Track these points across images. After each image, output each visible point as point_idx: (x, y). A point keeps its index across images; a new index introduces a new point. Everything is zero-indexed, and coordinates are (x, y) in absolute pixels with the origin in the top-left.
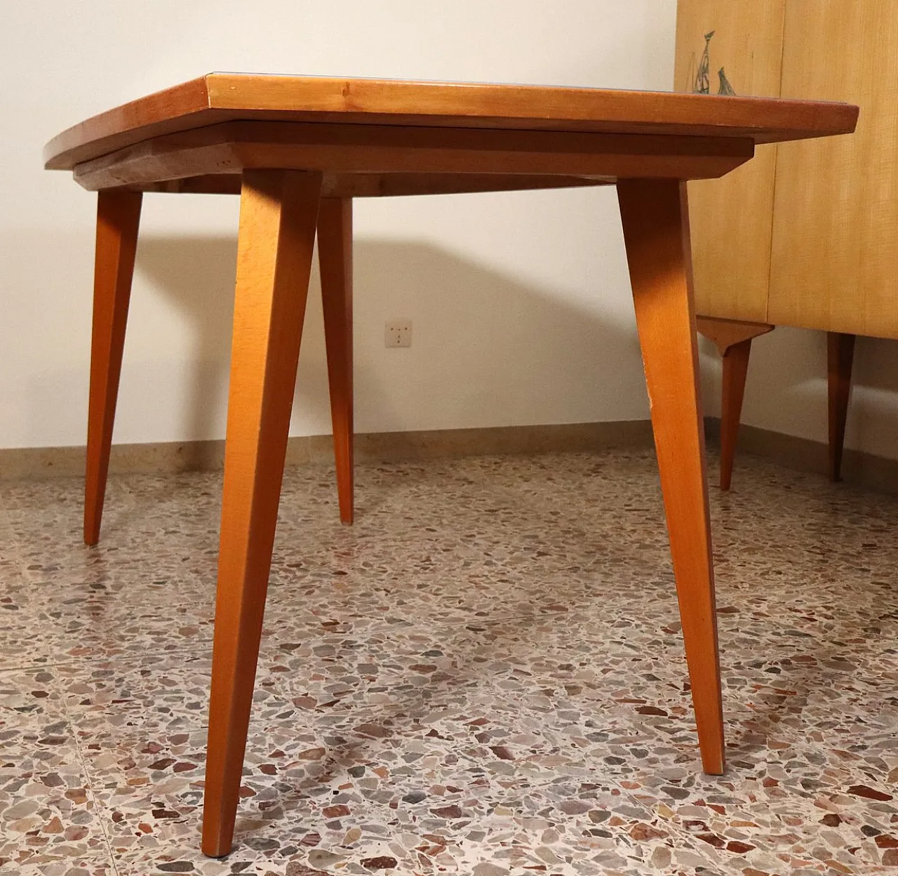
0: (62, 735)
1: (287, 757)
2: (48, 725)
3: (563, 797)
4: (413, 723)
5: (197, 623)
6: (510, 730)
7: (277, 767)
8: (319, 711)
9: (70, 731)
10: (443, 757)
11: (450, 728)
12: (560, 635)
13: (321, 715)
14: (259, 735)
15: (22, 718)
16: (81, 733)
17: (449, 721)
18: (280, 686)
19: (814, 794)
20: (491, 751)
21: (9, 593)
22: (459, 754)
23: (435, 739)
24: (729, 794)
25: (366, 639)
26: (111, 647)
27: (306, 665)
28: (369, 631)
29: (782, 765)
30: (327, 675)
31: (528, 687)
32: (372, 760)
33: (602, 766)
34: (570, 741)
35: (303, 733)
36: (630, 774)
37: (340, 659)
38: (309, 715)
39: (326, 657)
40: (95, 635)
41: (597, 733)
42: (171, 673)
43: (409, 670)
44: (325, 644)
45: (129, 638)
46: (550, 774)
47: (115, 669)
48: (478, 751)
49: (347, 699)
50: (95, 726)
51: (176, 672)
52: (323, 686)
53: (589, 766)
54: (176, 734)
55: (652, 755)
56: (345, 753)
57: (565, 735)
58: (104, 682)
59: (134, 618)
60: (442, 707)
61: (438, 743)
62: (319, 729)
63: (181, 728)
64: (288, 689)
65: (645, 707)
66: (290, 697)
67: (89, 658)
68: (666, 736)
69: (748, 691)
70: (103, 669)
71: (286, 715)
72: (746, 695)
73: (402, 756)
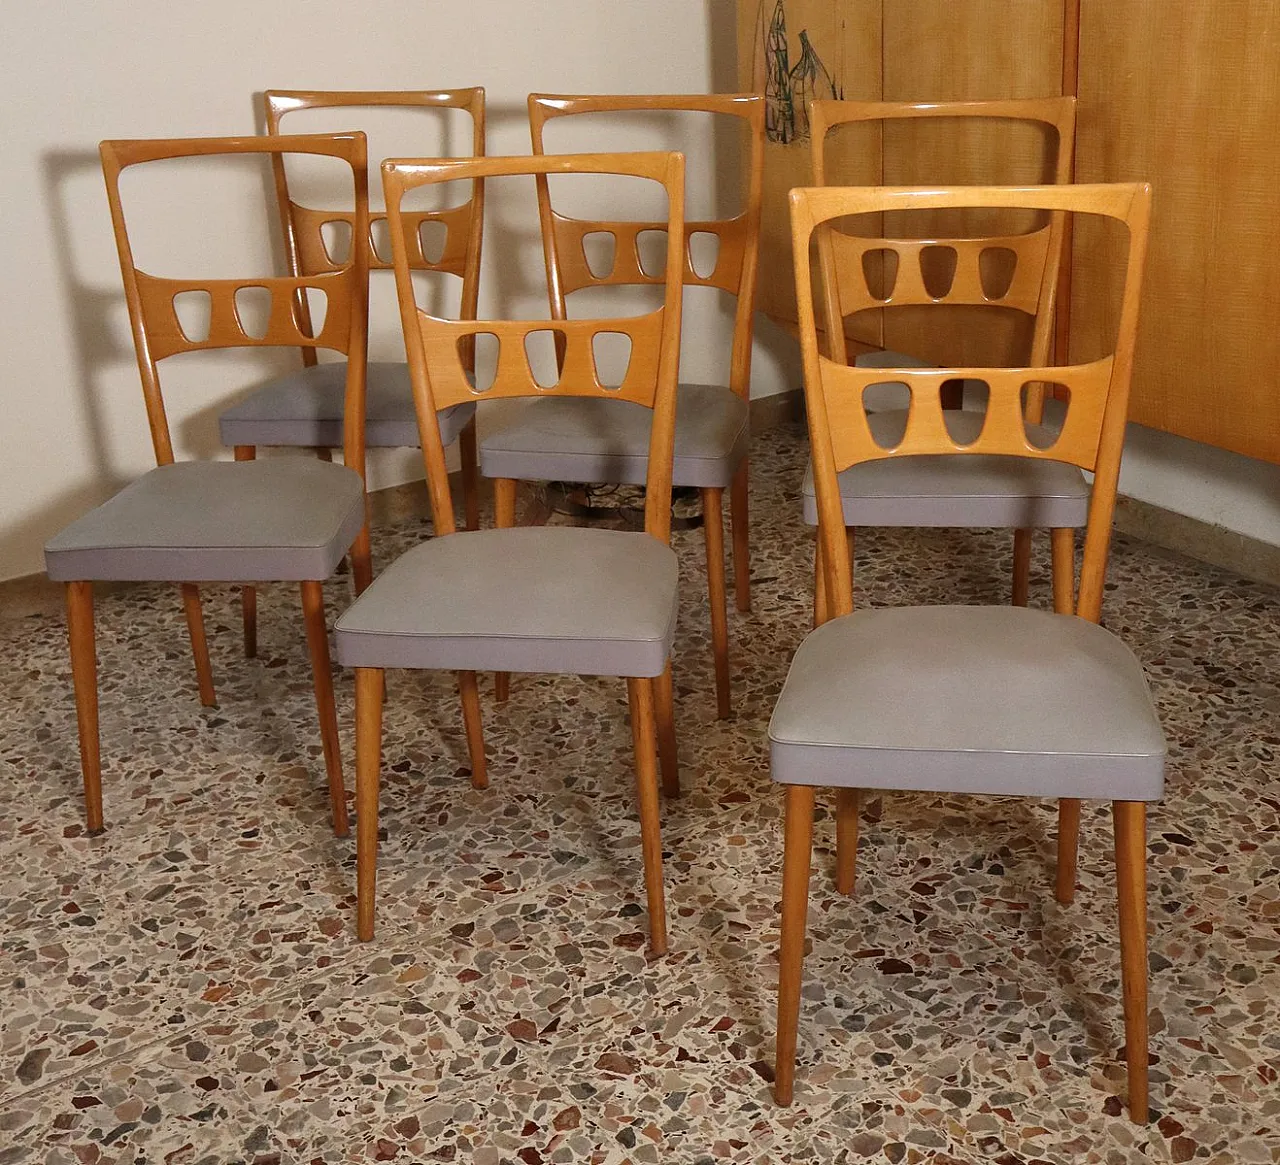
0: (271, 1152)
1: (541, 1130)
2: (246, 1136)
3: (852, 1130)
4: (655, 1042)
5: (333, 907)
6: (761, 1031)
7: (539, 1150)
8: (546, 1042)
9: (277, 1142)
10: (708, 1092)
11: (697, 1040)
12: (757, 847)
13: (550, 1049)
14: (496, 1100)
15: (207, 1133)
16: (292, 1143)
17: (693, 1030)
18: (482, 1007)
19: (1087, 1070)
20: (753, 1072)
21: (66, 891)
22: (722, 1084)
23: (688, 1064)
24: (1008, 1087)
25: (545, 900)
26: (252, 976)
27: (496, 962)
28: (543, 883)
29: (1046, 1030)
30: (527, 975)
31: (754, 952)
32: (635, 1115)
33: (873, 1072)
34: (829, 1037)
35: (542, 1086)
36: (905, 1078)
37: (531, 943)
38: (536, 1051)
39: (513, 943)
40: (218, 956)
41: (852, 1018)
42: (347, 1011)
43: (616, 948)
44: (502, 917)
45: (264, 953)
46: (826, 1097)
47: (276, 1017)
48: (741, 1075)
49: (567, 1015)
50: (301, 1126)
51: (352, 1007)
52: (531, 998)
53: (861, 1073)
54: (401, 1119)
55: (917, 1042)
56: (602, 1110)
57: (820, 1028)
58: (274, 1045)
59: (252, 913)
60: (676, 1008)
61: (693, 1071)
62: (558, 1075)
63: (402, 1108)
64: (493, 1010)
65: (886, 962)
66: (501, 1025)
67: (234, 1003)
68: (921, 1007)
69: (981, 911)
70: (261, 1021)
71: (510, 1057)
72: (981, 918)
73: (665, 1102)
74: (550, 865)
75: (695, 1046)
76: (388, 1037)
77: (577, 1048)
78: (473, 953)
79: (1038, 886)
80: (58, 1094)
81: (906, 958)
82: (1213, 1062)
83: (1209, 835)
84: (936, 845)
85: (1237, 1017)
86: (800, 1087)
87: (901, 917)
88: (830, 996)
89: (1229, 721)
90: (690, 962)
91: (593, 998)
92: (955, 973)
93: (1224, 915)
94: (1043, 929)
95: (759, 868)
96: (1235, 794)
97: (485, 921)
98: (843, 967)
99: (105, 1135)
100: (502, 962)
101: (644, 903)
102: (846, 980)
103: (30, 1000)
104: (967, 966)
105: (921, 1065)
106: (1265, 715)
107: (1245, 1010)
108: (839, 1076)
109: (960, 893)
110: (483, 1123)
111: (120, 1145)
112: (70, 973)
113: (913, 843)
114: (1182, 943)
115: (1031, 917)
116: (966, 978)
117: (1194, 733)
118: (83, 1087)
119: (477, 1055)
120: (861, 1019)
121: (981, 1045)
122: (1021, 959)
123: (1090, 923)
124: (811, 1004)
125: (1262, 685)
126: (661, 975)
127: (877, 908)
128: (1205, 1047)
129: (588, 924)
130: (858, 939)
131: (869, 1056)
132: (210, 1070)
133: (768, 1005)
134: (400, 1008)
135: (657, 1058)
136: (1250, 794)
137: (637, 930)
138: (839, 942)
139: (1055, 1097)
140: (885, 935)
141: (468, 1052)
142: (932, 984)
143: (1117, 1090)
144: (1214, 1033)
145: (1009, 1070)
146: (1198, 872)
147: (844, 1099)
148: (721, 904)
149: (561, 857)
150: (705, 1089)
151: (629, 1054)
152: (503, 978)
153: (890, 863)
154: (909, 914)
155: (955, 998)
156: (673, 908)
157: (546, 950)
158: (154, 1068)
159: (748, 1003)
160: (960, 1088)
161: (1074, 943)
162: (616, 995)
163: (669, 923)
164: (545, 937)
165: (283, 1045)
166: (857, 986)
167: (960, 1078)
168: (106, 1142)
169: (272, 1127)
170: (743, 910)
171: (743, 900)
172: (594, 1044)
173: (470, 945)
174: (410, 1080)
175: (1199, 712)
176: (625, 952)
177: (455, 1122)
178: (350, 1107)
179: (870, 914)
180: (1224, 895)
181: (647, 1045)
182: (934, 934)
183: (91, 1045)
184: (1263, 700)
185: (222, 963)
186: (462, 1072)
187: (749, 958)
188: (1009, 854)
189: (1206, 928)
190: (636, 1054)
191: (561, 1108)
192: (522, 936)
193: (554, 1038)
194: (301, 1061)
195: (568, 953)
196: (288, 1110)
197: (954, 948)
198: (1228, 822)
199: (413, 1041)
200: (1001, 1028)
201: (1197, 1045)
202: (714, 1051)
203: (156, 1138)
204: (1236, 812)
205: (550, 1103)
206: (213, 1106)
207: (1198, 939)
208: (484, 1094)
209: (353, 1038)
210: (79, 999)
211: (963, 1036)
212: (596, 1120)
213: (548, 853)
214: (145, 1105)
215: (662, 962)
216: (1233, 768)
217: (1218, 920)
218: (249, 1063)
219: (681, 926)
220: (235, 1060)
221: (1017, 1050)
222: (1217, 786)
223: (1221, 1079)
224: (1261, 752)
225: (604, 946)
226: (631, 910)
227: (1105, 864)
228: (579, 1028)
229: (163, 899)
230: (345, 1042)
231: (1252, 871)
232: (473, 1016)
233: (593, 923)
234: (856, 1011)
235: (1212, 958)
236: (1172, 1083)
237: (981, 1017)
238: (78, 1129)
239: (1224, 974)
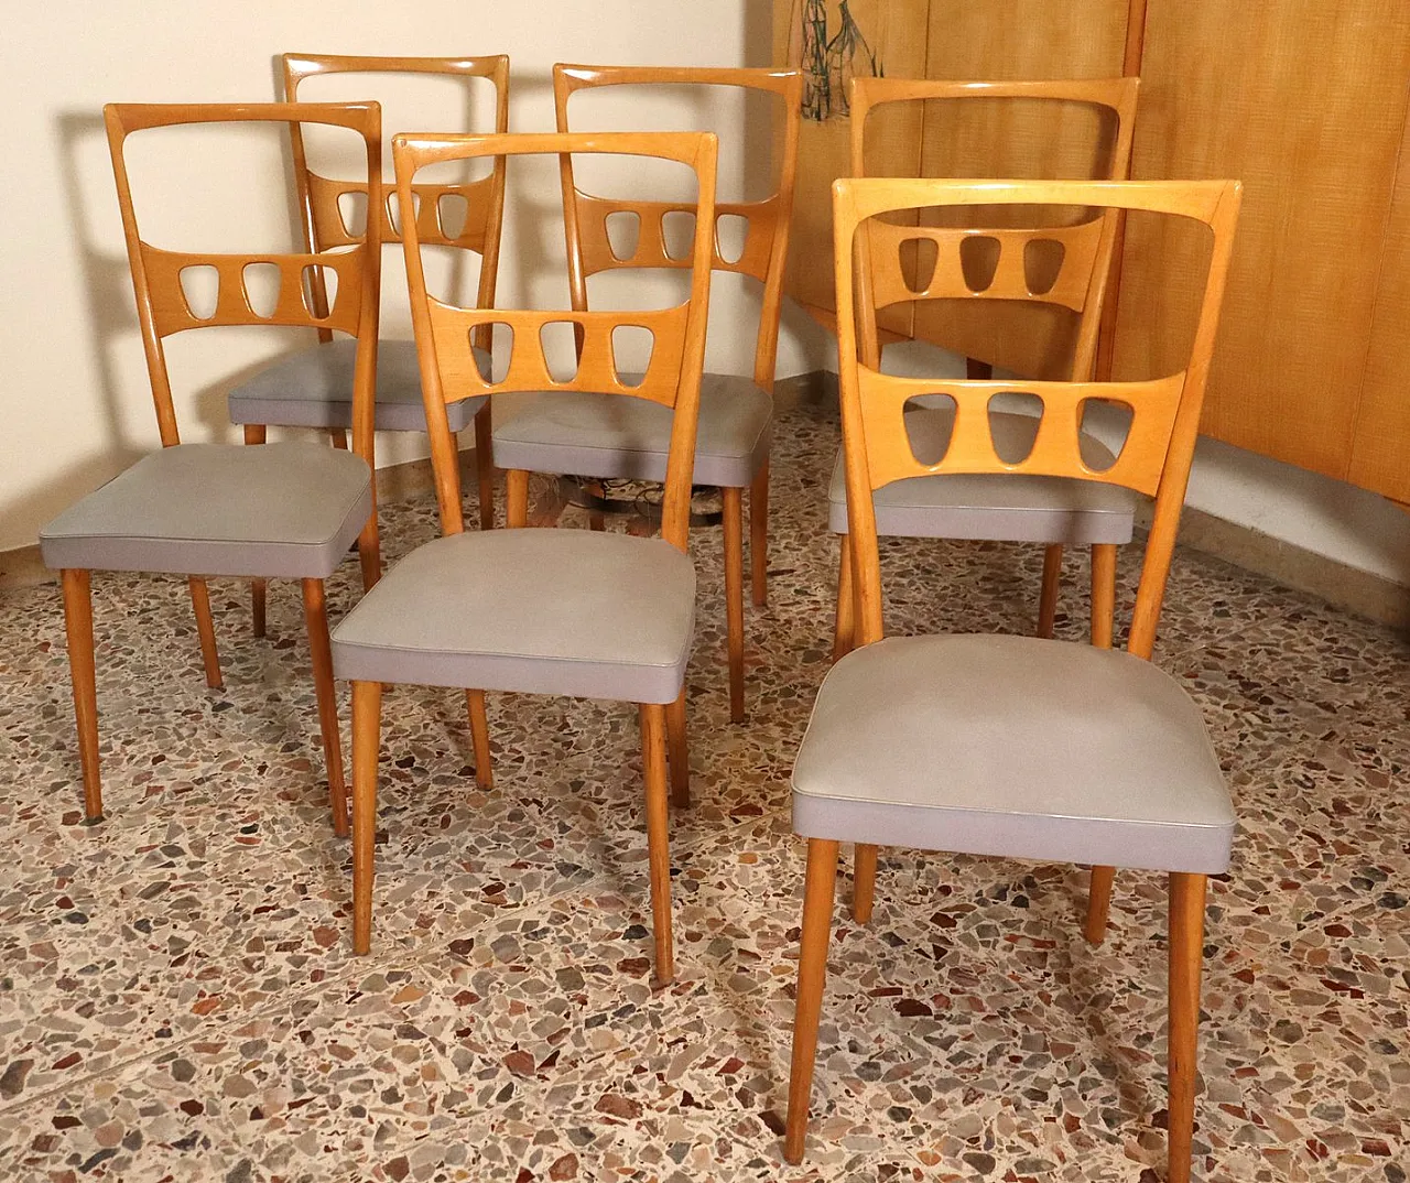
2: (229, 1170)
4: (658, 1083)
5: (329, 915)
6: (771, 1076)
8: (544, 1078)
10: (713, 1144)
11: (702, 1083)
12: (769, 866)
13: (548, 1086)
14: (490, 1143)
15: (188, 1164)
17: (698, 1071)
18: (478, 1034)
19: (1121, 1137)
20: (761, 1122)
21: (61, 885)
22: (729, 1135)
23: (692, 1110)
24: (1035, 1153)
25: (548, 916)
26: (243, 988)
27: (494, 984)
28: (546, 897)
29: (1075, 1088)
30: (527, 1000)
31: (764, 984)
32: (636, 1166)
33: (889, 1129)
34: (842, 1087)
35: (539, 1128)
36: (924, 1137)
37: (532, 964)
38: (533, 1088)
39: (513, 964)
40: (211, 964)
41: (867, 1065)
42: (339, 1032)
43: (620, 974)
44: (502, 934)
45: (257, 963)
46: (840, 1156)
47: (265, 1036)
48: (749, 1126)
49: (567, 1048)
50: (286, 1161)
51: (344, 1029)
52: (530, 1026)
53: (876, 1130)
54: (391, 1158)
55: (936, 1095)
56: (601, 1161)
57: (834, 1075)
58: (262, 1067)
59: (246, 917)
60: (681, 1045)
61: (699, 1119)
62: (555, 1116)
63: (392, 1146)
64: (490, 1038)
65: (903, 1001)
66: (499, 1056)
67: (224, 1018)
68: (941, 1055)
69: (1004, 949)
70: (249, 1039)
71: (505, 1094)
72: (1003, 956)
73: (668, 1153)
74: (553, 878)
75: (700, 1091)
76: (379, 1065)
77: (576, 1086)
78: (471, 974)
79: (1066, 922)
80: (39, 1112)
81: (925, 999)
82: (1258, 1132)
83: (1248, 870)
84: (956, 871)
85: (1282, 1081)
86: (810, 1143)
87: (920, 951)
88: (844, 1039)
89: (1267, 743)
90: (697, 993)
91: (594, 1030)
92: (977, 1019)
93: (1265, 962)
94: (1071, 972)
95: (771, 891)
96: (1275, 825)
97: (484, 938)
98: (858, 1007)
99: (84, 1160)
100: (501, 984)
101: (650, 924)
102: (861, 1021)
103: (17, 1004)
104: (989, 1010)
105: (942, 1123)
106: (1304, 737)
107: (1290, 1074)
108: (854, 1131)
109: (983, 926)
110: (475, 1168)
111: (99, 1173)
112: (59, 975)
113: (933, 867)
114: (1220, 993)
115: (1057, 957)
116: (992, 1024)
117: (1230, 755)
118: (64, 1105)
119: (471, 1090)
120: (876, 1066)
121: (1006, 1103)
122: (1048, 1004)
123: (1121, 967)
124: (823, 1046)
125: (1302, 704)
126: (666, 1007)
127: (895, 941)
128: (1249, 1115)
129: (591, 945)
130: (873, 975)
131: (886, 1110)
132: (196, 1091)
133: (778, 1046)
134: (394, 1032)
135: (660, 1103)
136: (1290, 825)
137: (642, 955)
138: (854, 977)
139: (1086, 1166)
140: (902, 972)
141: (462, 1085)
142: (953, 1030)
143: (1153, 1161)
144: (1258, 1098)
145: (1036, 1133)
146: (1237, 912)
147: (858, 1160)
148: (730, 929)
149: (566, 869)
150: (711, 1140)
151: (631, 1096)
152: (501, 1003)
153: (908, 889)
154: (929, 948)
155: (977, 1046)
156: (680, 932)
157: (547, 973)
158: (138, 1087)
159: (757, 1043)
160: (983, 1152)
161: (1104, 988)
162: (618, 1027)
163: (676, 948)
164: (546, 959)
165: (271, 1068)
166: (873, 1028)
167: (983, 1140)
168: (84, 1169)
169: (257, 1161)
170: (754, 936)
171: (753, 925)
172: (595, 1083)
173: (468, 964)
174: (401, 1114)
175: (1235, 732)
176: (629, 979)
177: (446, 1166)
178: (338, 1142)
179: (886, 946)
180: (1264, 938)
181: (650, 1086)
182: (955, 972)
183: (75, 1058)
184: (1302, 721)
185: (213, 972)
186: (456, 1107)
187: (759, 992)
188: (1034, 885)
189: (1246, 976)
190: (638, 1096)
191: (558, 1154)
192: (522, 957)
193: (552, 1073)
194: (290, 1087)
195: (570, 978)
196: (274, 1142)
197: (977, 990)
198: (1267, 856)
199: (406, 1070)
200: (1027, 1084)
201: (1239, 1113)
202: (720, 1096)
203: (136, 1167)
204: (1276, 845)
205: (547, 1149)
206: (196, 1134)
207: (1237, 989)
208: (477, 1136)
209: (344, 1063)
210: (67, 1005)
211: (986, 1092)
212: (594, 1171)
213: (553, 865)
214: (126, 1129)
215: (667, 992)
216: (1272, 796)
217: (1260, 968)
218: (237, 1087)
219: (689, 952)
220: (221, 1082)
221: (1044, 1110)
222: (1256, 815)
223: (1267, 1153)
224: (1301, 778)
225: (607, 971)
226: (637, 932)
227: (1137, 900)
228: (580, 1063)
229: (157, 898)
230: (335, 1068)
231: (1295, 914)
232: (469, 1044)
233: (596, 944)
234: (871, 1057)
235: (1253, 1011)
236: (1212, 1155)
237: (1005, 1069)
238: (56, 1153)
239: (1268, 1031)
